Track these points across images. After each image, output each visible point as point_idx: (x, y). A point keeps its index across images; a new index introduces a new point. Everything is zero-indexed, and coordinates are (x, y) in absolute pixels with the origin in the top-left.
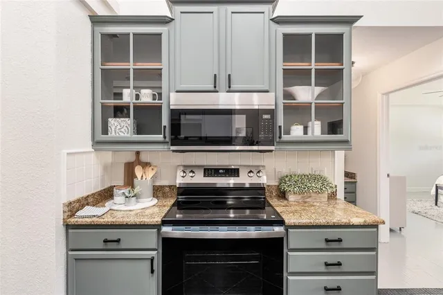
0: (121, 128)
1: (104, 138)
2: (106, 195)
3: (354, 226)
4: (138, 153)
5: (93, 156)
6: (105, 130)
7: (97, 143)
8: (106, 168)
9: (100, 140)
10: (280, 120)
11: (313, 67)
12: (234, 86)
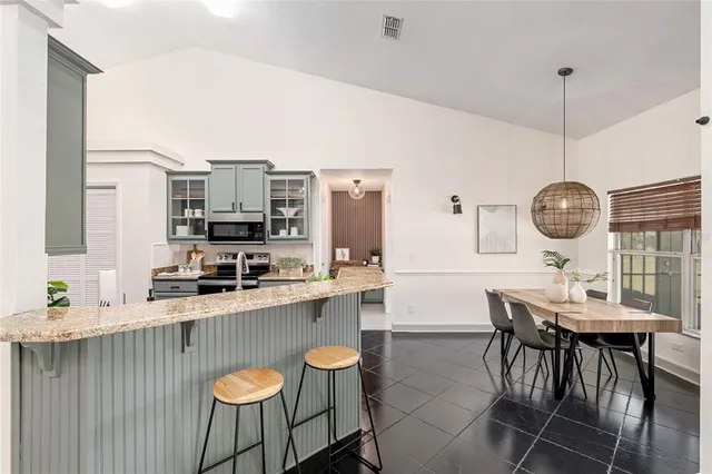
0: (183, 231)
1: (174, 237)
2: (175, 269)
4: (195, 245)
5: (168, 247)
6: (174, 233)
7: (169, 240)
8: (175, 254)
9: (172, 238)
10: (269, 227)
11: (287, 199)
12: (244, 209)
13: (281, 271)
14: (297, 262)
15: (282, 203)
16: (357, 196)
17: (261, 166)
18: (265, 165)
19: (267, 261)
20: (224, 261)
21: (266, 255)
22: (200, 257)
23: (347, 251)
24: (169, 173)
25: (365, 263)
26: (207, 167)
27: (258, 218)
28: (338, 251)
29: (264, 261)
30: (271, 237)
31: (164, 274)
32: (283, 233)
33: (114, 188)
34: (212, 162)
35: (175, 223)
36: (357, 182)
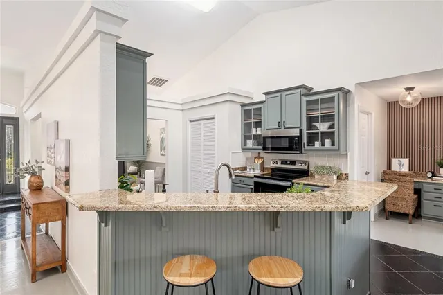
0: (250, 143)
1: (245, 147)
2: (245, 169)
3: (318, 186)
4: (259, 153)
5: (242, 153)
6: (245, 144)
7: (243, 149)
8: (247, 159)
9: (244, 149)
10: (305, 140)
11: (320, 115)
12: (287, 126)
13: (316, 177)
14: (330, 170)
15: (315, 119)
16: (410, 104)
17: (298, 91)
18: (302, 89)
19: (306, 168)
20: (275, 165)
21: (305, 162)
22: (260, 161)
23: (405, 161)
24: (243, 105)
25: (430, 175)
26: (263, 98)
27: (296, 132)
28: (395, 161)
29: (304, 167)
30: (307, 147)
31: (237, 171)
32: (317, 144)
33: (213, 118)
34: (266, 94)
35: (246, 138)
36: (410, 89)
